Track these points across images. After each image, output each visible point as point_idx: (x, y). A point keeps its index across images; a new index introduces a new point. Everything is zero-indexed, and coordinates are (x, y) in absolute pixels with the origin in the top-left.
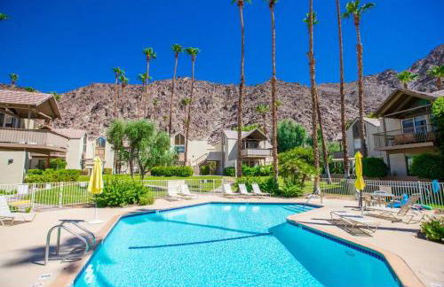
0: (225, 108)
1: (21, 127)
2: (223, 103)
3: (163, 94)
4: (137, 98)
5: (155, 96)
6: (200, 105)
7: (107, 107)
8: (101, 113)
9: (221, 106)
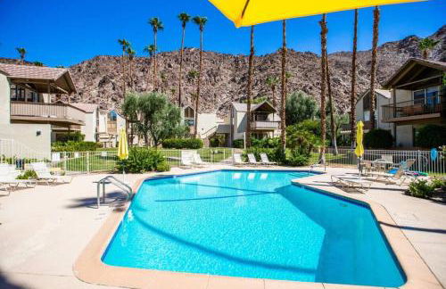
0: (234, 80)
1: (40, 101)
2: (230, 75)
3: (170, 66)
4: (143, 71)
5: (162, 69)
6: (208, 78)
7: (113, 81)
8: (108, 87)
9: (229, 78)
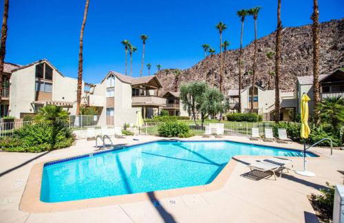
0: (335, 48)
2: (331, 43)
3: (259, 51)
4: (237, 60)
5: (252, 55)
6: (300, 53)
7: (215, 71)
8: (212, 77)
9: (328, 47)
